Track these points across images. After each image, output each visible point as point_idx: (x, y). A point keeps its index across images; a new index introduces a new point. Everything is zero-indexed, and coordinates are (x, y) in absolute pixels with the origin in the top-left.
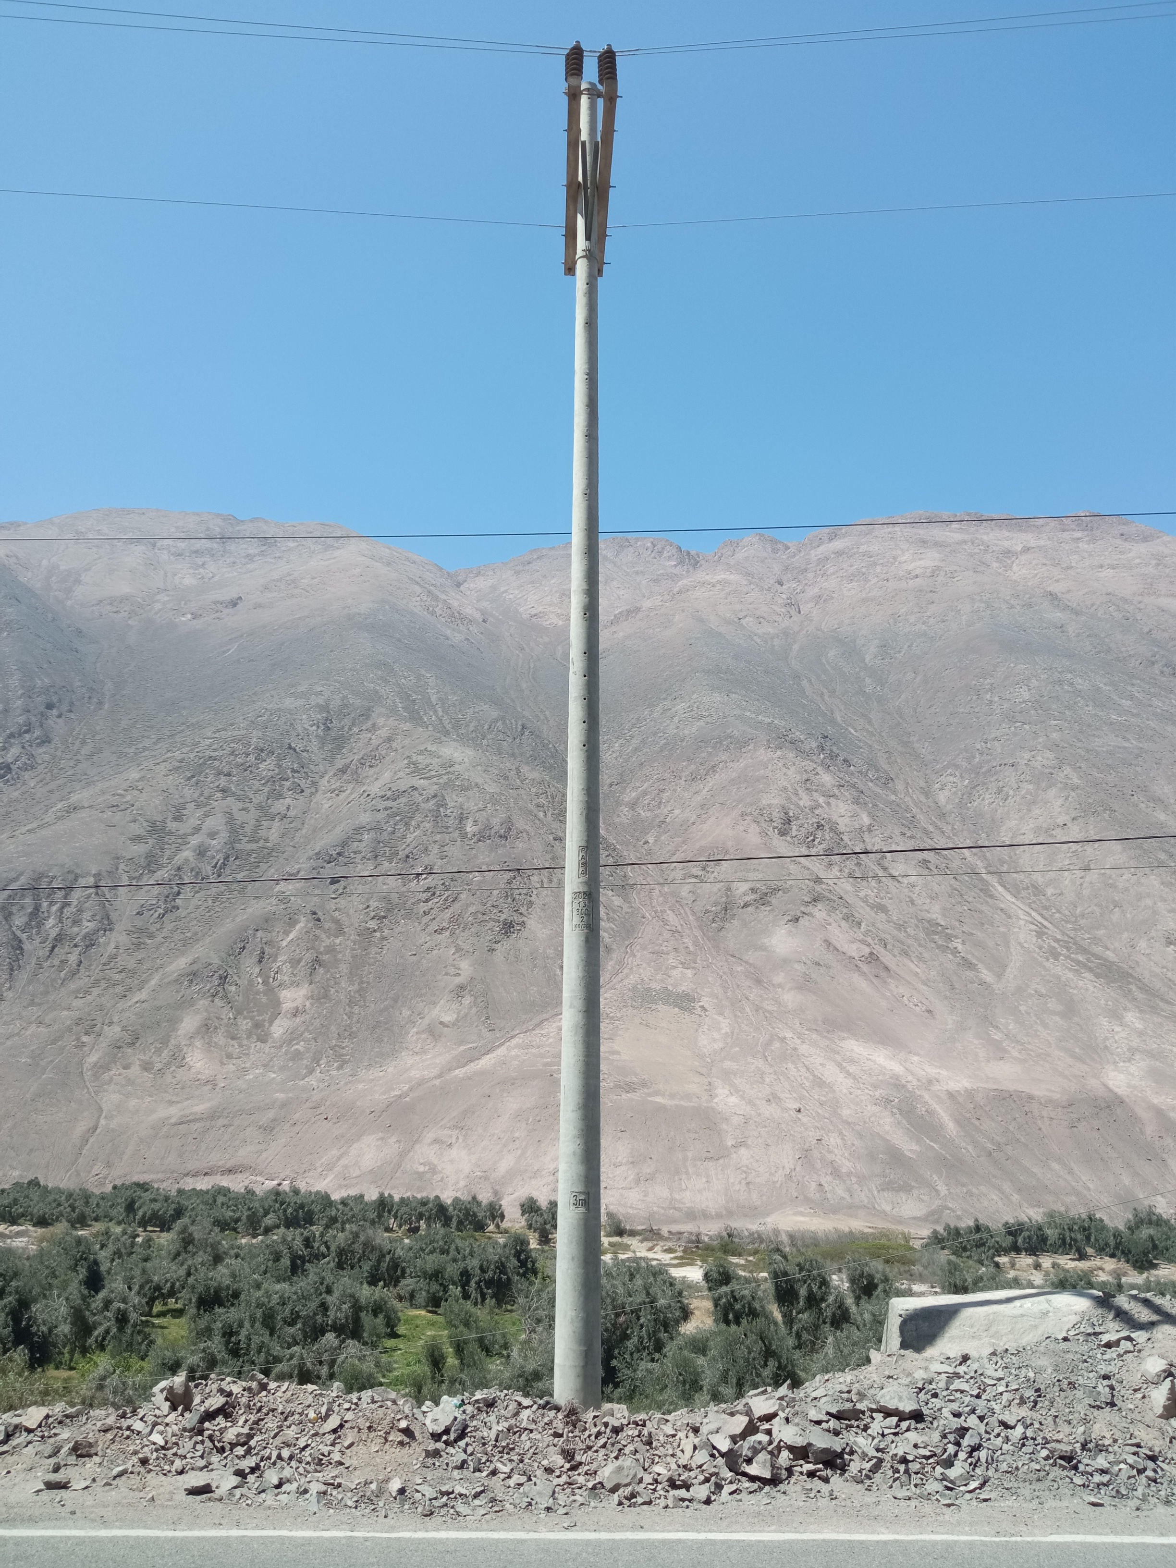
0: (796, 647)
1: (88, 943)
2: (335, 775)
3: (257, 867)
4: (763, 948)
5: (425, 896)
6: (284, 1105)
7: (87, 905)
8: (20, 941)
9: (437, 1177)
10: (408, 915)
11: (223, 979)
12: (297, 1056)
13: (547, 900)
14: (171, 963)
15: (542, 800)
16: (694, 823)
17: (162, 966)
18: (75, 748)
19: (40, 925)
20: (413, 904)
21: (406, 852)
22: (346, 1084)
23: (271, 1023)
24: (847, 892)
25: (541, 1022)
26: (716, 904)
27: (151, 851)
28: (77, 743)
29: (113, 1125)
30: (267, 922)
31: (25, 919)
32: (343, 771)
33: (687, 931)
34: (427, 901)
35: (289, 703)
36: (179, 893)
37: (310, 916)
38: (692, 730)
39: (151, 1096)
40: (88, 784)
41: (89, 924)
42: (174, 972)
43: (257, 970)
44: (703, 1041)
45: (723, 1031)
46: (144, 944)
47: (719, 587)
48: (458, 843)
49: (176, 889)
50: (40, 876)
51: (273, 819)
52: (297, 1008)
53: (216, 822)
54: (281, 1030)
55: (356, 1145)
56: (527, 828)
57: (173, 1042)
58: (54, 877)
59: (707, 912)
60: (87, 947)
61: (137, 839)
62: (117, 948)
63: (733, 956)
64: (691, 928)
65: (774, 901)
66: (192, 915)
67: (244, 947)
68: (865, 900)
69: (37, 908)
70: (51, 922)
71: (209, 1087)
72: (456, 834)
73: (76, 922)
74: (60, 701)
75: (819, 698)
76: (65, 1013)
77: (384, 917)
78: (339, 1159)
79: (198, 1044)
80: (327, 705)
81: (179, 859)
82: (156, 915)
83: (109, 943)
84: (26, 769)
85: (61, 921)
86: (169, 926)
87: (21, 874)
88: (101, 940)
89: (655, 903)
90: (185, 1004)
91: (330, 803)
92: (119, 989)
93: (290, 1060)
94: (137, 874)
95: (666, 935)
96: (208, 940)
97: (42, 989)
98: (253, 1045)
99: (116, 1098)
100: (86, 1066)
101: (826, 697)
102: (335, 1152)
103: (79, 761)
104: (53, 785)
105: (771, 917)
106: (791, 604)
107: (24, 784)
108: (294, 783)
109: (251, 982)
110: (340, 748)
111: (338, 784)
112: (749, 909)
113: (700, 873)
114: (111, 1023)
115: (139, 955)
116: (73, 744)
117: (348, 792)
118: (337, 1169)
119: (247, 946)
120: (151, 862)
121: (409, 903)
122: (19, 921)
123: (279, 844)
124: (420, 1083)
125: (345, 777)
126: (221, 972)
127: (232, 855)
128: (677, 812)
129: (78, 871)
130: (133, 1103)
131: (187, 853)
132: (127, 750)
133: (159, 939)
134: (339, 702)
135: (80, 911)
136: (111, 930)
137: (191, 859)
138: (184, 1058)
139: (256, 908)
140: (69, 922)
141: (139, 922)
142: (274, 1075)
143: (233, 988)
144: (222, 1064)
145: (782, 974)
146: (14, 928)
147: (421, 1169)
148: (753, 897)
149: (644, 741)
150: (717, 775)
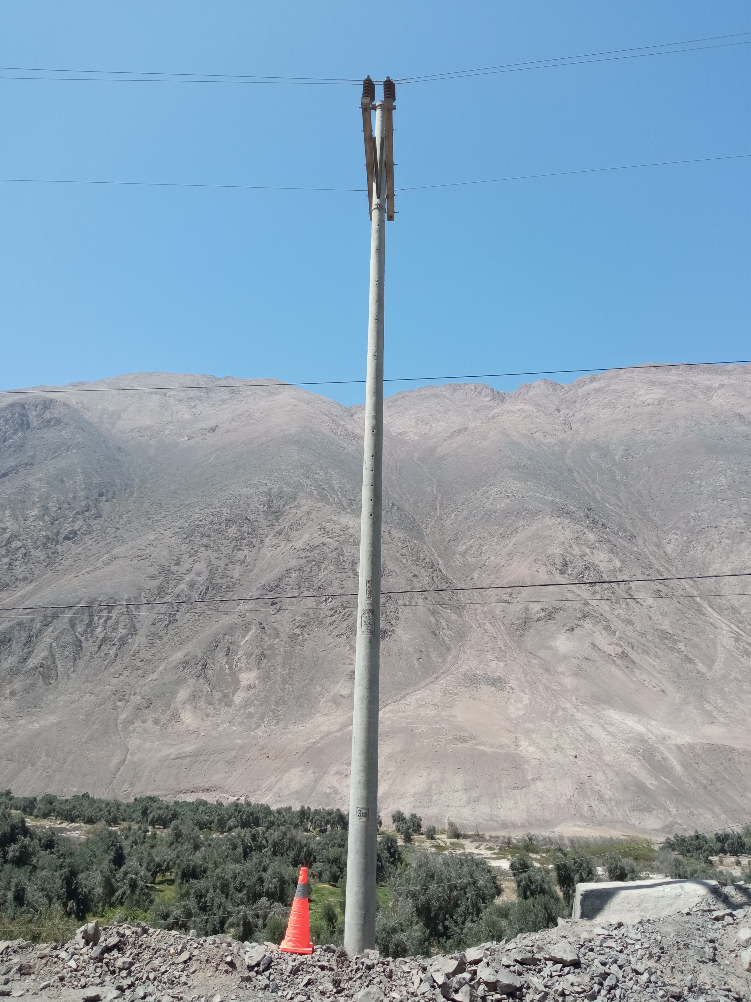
0: (569, 451)
1: (121, 643)
2: (274, 536)
3: (226, 594)
4: (550, 648)
5: (330, 613)
6: (241, 747)
7: (121, 618)
8: (81, 642)
9: (339, 797)
10: (320, 625)
11: (205, 665)
12: (250, 715)
13: (408, 615)
14: (172, 655)
15: (405, 551)
16: (503, 566)
17: (167, 658)
18: (116, 520)
19: (92, 631)
20: (323, 618)
21: (319, 584)
22: (281, 734)
23: (234, 694)
24: (606, 611)
25: (405, 696)
26: (519, 619)
27: (161, 585)
28: (117, 517)
29: (135, 759)
30: (231, 630)
31: (84, 628)
32: (280, 533)
33: (500, 637)
34: (331, 616)
35: (246, 491)
36: (178, 611)
37: (258, 626)
38: (502, 505)
39: (159, 741)
40: (124, 543)
41: (122, 631)
42: (174, 661)
43: (225, 660)
44: (511, 709)
45: (525, 703)
46: (156, 643)
47: (518, 413)
48: (352, 579)
49: (176, 608)
50: (94, 600)
51: (236, 564)
52: (250, 685)
53: (201, 566)
54: (240, 699)
55: (286, 775)
56: (395, 569)
57: (173, 706)
58: (102, 601)
59: (513, 624)
60: (121, 645)
61: (152, 577)
62: (139, 646)
63: (530, 653)
64: (502, 634)
65: (557, 616)
66: (186, 625)
67: (217, 646)
68: (618, 616)
69: (91, 621)
70: (100, 629)
71: (195, 735)
72: (350, 573)
73: (115, 629)
74: (107, 491)
75: (585, 484)
76: (107, 687)
77: (305, 627)
78: (276, 783)
79: (188, 707)
80: (270, 492)
81: (178, 590)
82: (164, 625)
83: (134, 643)
84: (86, 534)
85: (105, 629)
86: (171, 632)
87: (82, 599)
88: (130, 641)
89: (478, 618)
90: (181, 681)
91: (271, 554)
92: (140, 672)
93: (246, 718)
94: (152, 599)
95: (486, 639)
96: (195, 641)
97: (93, 671)
98: (222, 709)
99: (137, 741)
100: (119, 721)
101: (590, 484)
102: (273, 779)
103: (118, 528)
104: (102, 544)
105: (555, 628)
106: (565, 424)
107: (85, 543)
108: (249, 541)
109: (221, 667)
110: (277, 519)
111: (276, 542)
112: (541, 622)
113: (508, 598)
114: (135, 694)
115: (153, 650)
116: (115, 518)
117: (282, 546)
118: (275, 790)
119: (219, 645)
120: (161, 591)
121: (320, 617)
122: (80, 629)
123: (239, 580)
124: (328, 734)
125: (280, 537)
126: (203, 661)
127: (210, 586)
128: (492, 558)
129: (116, 597)
130: (148, 745)
131: (183, 586)
132: (147, 521)
133: (165, 640)
134: (277, 490)
135: (117, 622)
136: (136, 634)
137: (186, 590)
138: (179, 716)
139: (225, 621)
140: (110, 630)
141: (153, 630)
142: (235, 728)
143: (210, 672)
144: (203, 720)
145: (564, 666)
146: (77, 634)
147: (328, 791)
148: (543, 614)
149: (470, 513)
150: (519, 534)
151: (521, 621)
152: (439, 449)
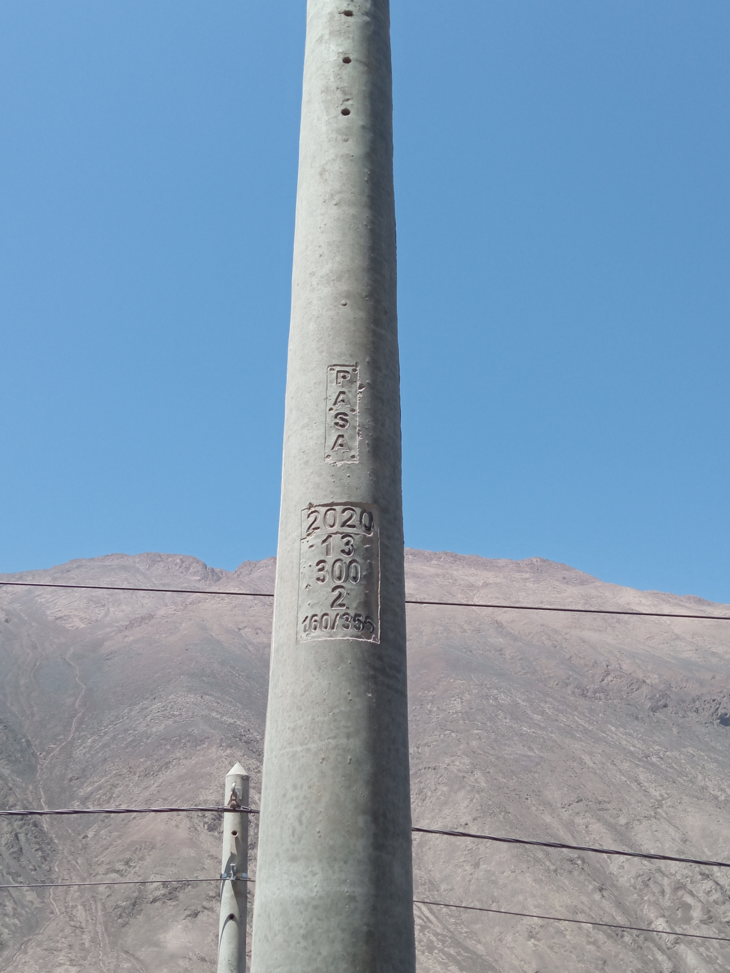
26: (127, 899)
33: (90, 927)
59: (117, 907)
63: (127, 952)
64: (95, 923)
65: (181, 896)
89: (69, 898)
95: (68, 931)
149: (114, 738)
150: (169, 771)
151: (128, 903)
152: (107, 644)
